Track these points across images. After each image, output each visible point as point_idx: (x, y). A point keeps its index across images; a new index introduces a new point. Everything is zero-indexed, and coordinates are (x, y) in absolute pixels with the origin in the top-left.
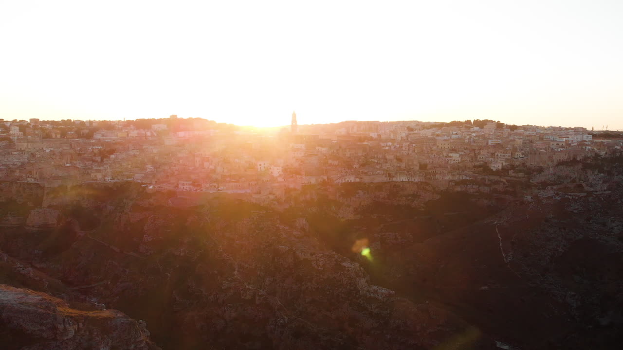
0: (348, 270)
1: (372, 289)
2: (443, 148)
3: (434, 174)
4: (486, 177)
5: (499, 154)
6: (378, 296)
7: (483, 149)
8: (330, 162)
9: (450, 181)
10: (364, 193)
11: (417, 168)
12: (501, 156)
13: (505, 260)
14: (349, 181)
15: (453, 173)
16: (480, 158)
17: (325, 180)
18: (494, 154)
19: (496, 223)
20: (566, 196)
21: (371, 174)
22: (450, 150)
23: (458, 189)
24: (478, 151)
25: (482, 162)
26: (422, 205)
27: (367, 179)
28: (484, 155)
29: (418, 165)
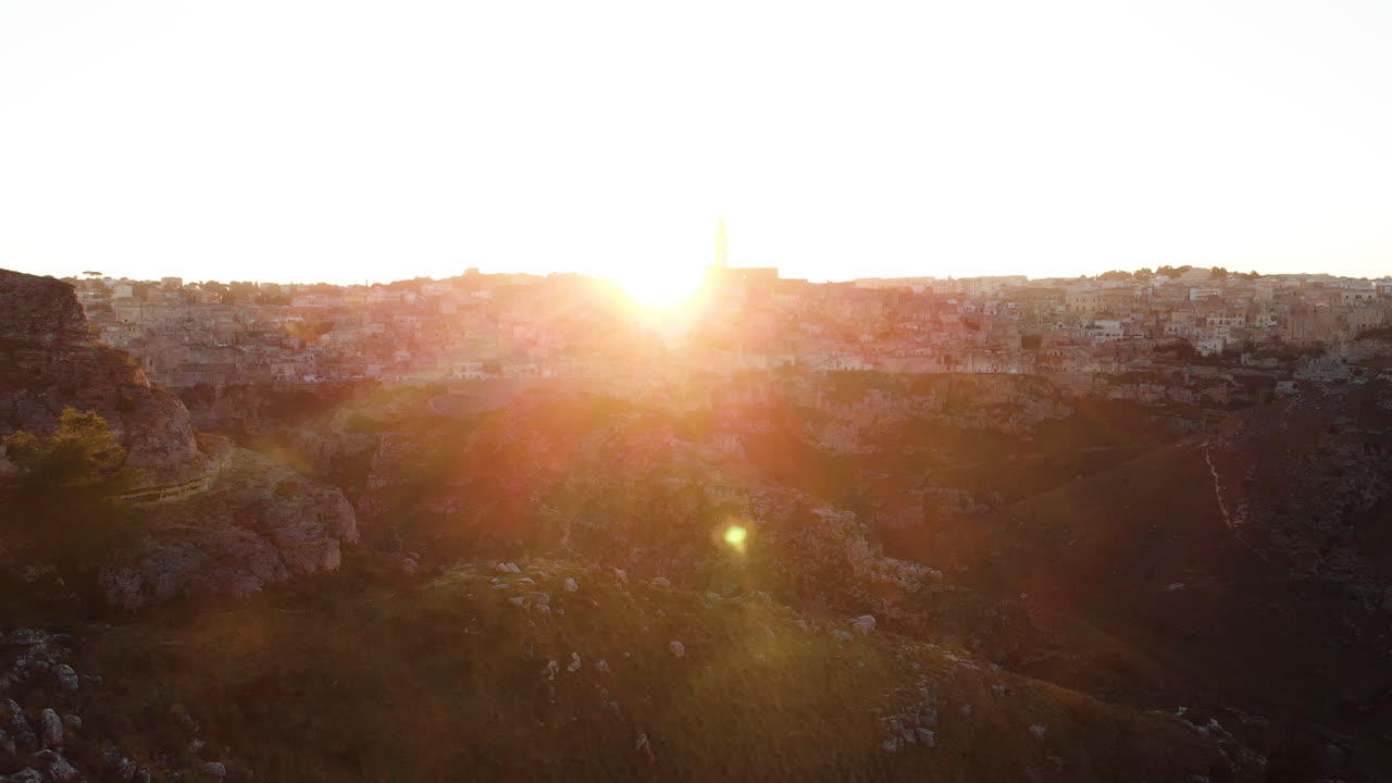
0: (827, 523)
1: (884, 564)
2: (1081, 309)
3: (1059, 359)
4: (1185, 369)
5: (1217, 320)
6: (900, 579)
7: (1177, 310)
8: (803, 325)
9: (1098, 375)
10: (885, 397)
11: (1016, 344)
12: (1221, 322)
13: (1228, 522)
14: (850, 369)
15: (1103, 358)
16: (1170, 329)
17: (790, 363)
18: (1205, 319)
19: (1205, 444)
20: (1380, 376)
21: (903, 354)
22: (1098, 314)
23: (1117, 394)
24: (1166, 316)
25: (1174, 339)
26: (1028, 428)
27: (891, 367)
28: (1178, 323)
29: (1020, 336)
